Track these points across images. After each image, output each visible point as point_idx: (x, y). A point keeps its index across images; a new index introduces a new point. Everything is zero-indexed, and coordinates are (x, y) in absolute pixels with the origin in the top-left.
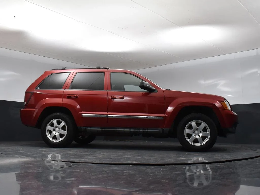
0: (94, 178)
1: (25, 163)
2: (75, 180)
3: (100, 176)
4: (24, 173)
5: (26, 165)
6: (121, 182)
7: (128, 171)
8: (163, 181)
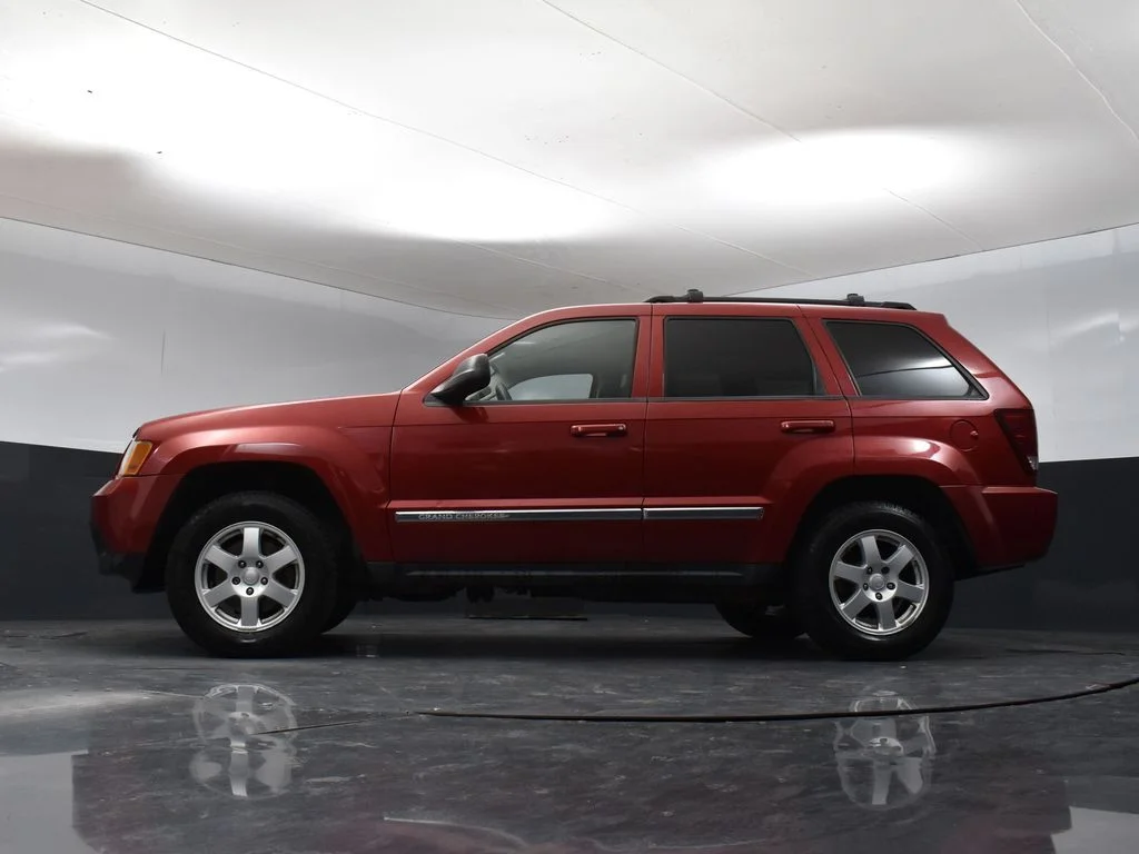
0: (425, 776)
1: (134, 711)
2: (345, 783)
3: (450, 765)
4: (125, 755)
5: (140, 722)
6: (538, 792)
7: (569, 746)
8: (716, 786)
